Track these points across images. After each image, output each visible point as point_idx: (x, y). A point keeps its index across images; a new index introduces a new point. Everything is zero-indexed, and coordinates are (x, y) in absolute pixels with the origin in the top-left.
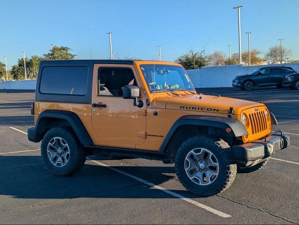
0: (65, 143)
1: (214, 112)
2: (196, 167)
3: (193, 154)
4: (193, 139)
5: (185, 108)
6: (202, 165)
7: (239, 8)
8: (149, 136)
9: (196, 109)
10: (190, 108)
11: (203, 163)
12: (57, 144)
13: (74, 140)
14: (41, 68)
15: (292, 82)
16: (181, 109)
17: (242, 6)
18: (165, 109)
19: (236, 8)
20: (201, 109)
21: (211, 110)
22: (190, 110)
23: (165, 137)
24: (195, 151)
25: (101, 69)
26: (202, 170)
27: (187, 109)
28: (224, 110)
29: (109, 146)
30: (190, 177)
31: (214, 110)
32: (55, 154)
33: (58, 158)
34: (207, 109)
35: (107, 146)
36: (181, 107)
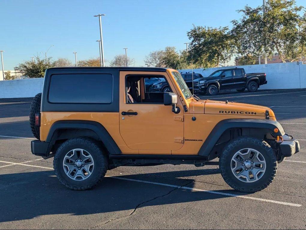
0: (87, 155)
1: (252, 115)
2: (242, 166)
3: (239, 155)
4: (239, 141)
5: (224, 112)
6: (247, 164)
7: (100, 17)
8: (187, 141)
9: (235, 113)
10: (229, 112)
11: (249, 162)
12: (76, 156)
13: (99, 151)
14: (49, 76)
15: (160, 89)
16: (220, 113)
17: (103, 15)
18: (204, 114)
19: (97, 16)
20: (240, 113)
21: (250, 113)
22: (229, 114)
23: (204, 140)
24: (241, 152)
25: (128, 76)
26: (248, 169)
27: (226, 114)
28: (261, 112)
29: (140, 154)
30: (237, 176)
31: (252, 113)
32: (73, 168)
33: (77, 171)
34: (246, 113)
35: (138, 154)
36: (220, 111)
